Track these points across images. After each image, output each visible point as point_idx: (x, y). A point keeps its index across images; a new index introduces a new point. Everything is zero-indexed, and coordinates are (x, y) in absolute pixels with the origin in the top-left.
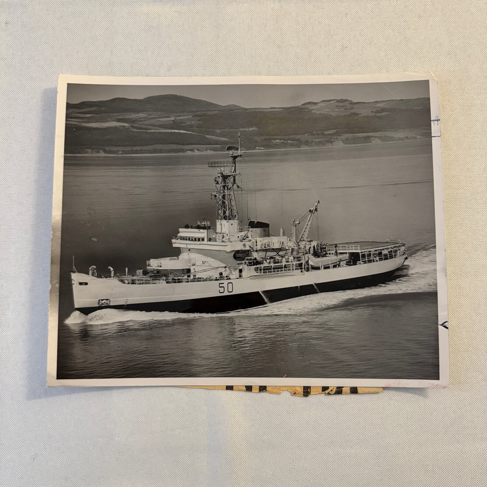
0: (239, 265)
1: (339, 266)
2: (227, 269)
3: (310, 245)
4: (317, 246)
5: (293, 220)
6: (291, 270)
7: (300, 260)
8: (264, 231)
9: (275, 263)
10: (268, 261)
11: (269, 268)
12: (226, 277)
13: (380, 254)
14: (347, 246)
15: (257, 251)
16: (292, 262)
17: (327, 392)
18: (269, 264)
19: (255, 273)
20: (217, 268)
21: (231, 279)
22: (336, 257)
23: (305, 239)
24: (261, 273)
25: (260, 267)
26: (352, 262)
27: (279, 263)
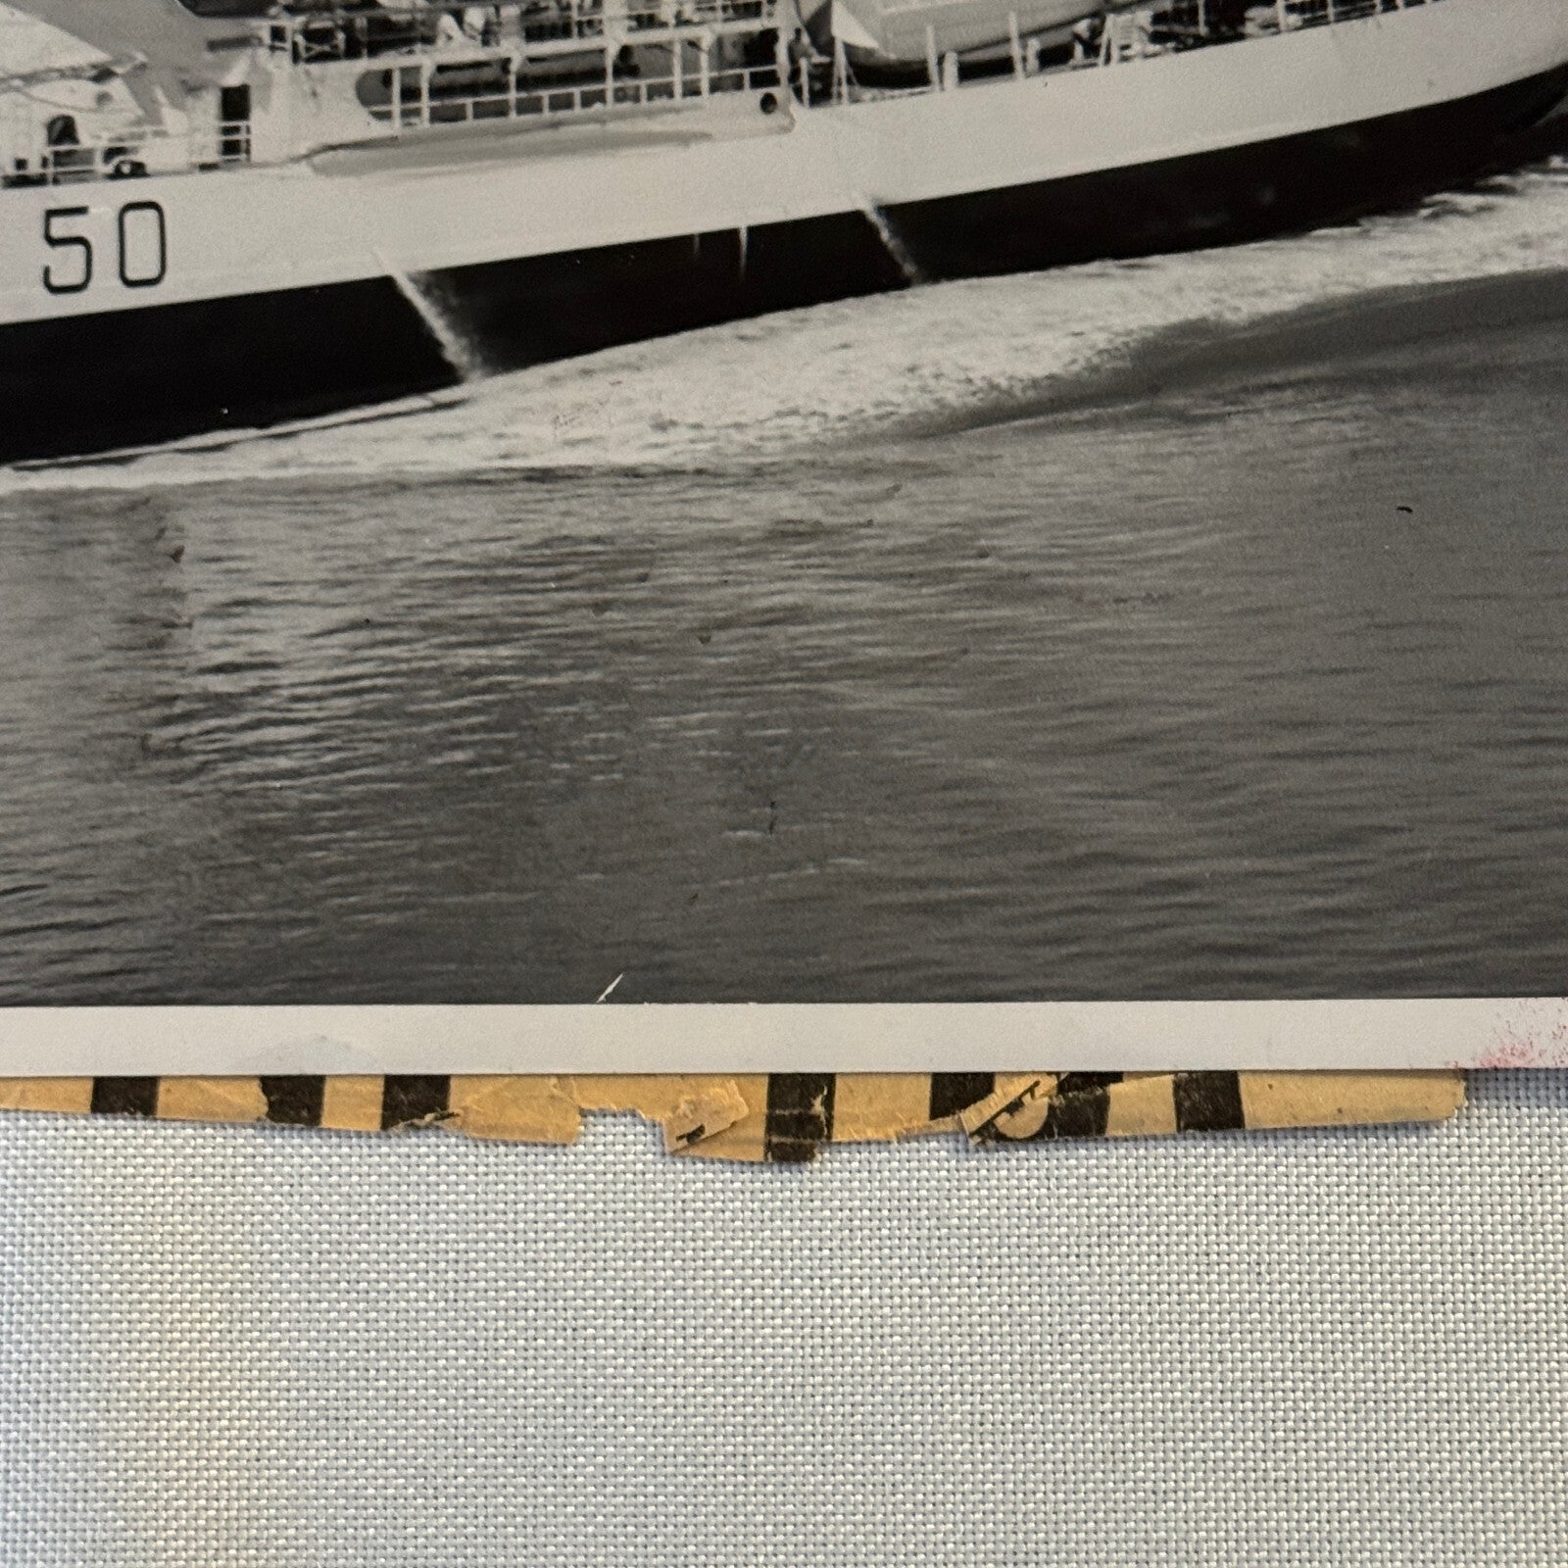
0: (223, 53)
1: (1091, 49)
2: (116, 87)
6: (678, 89)
7: (752, 10)
9: (534, 33)
10: (475, 17)
11: (487, 74)
12: (110, 153)
16: (688, 23)
17: (973, 1117)
18: (486, 43)
19: (360, 124)
20: (31, 78)
21: (149, 169)
24: (414, 120)
25: (405, 71)
26: (1202, 17)
27: (575, 30)
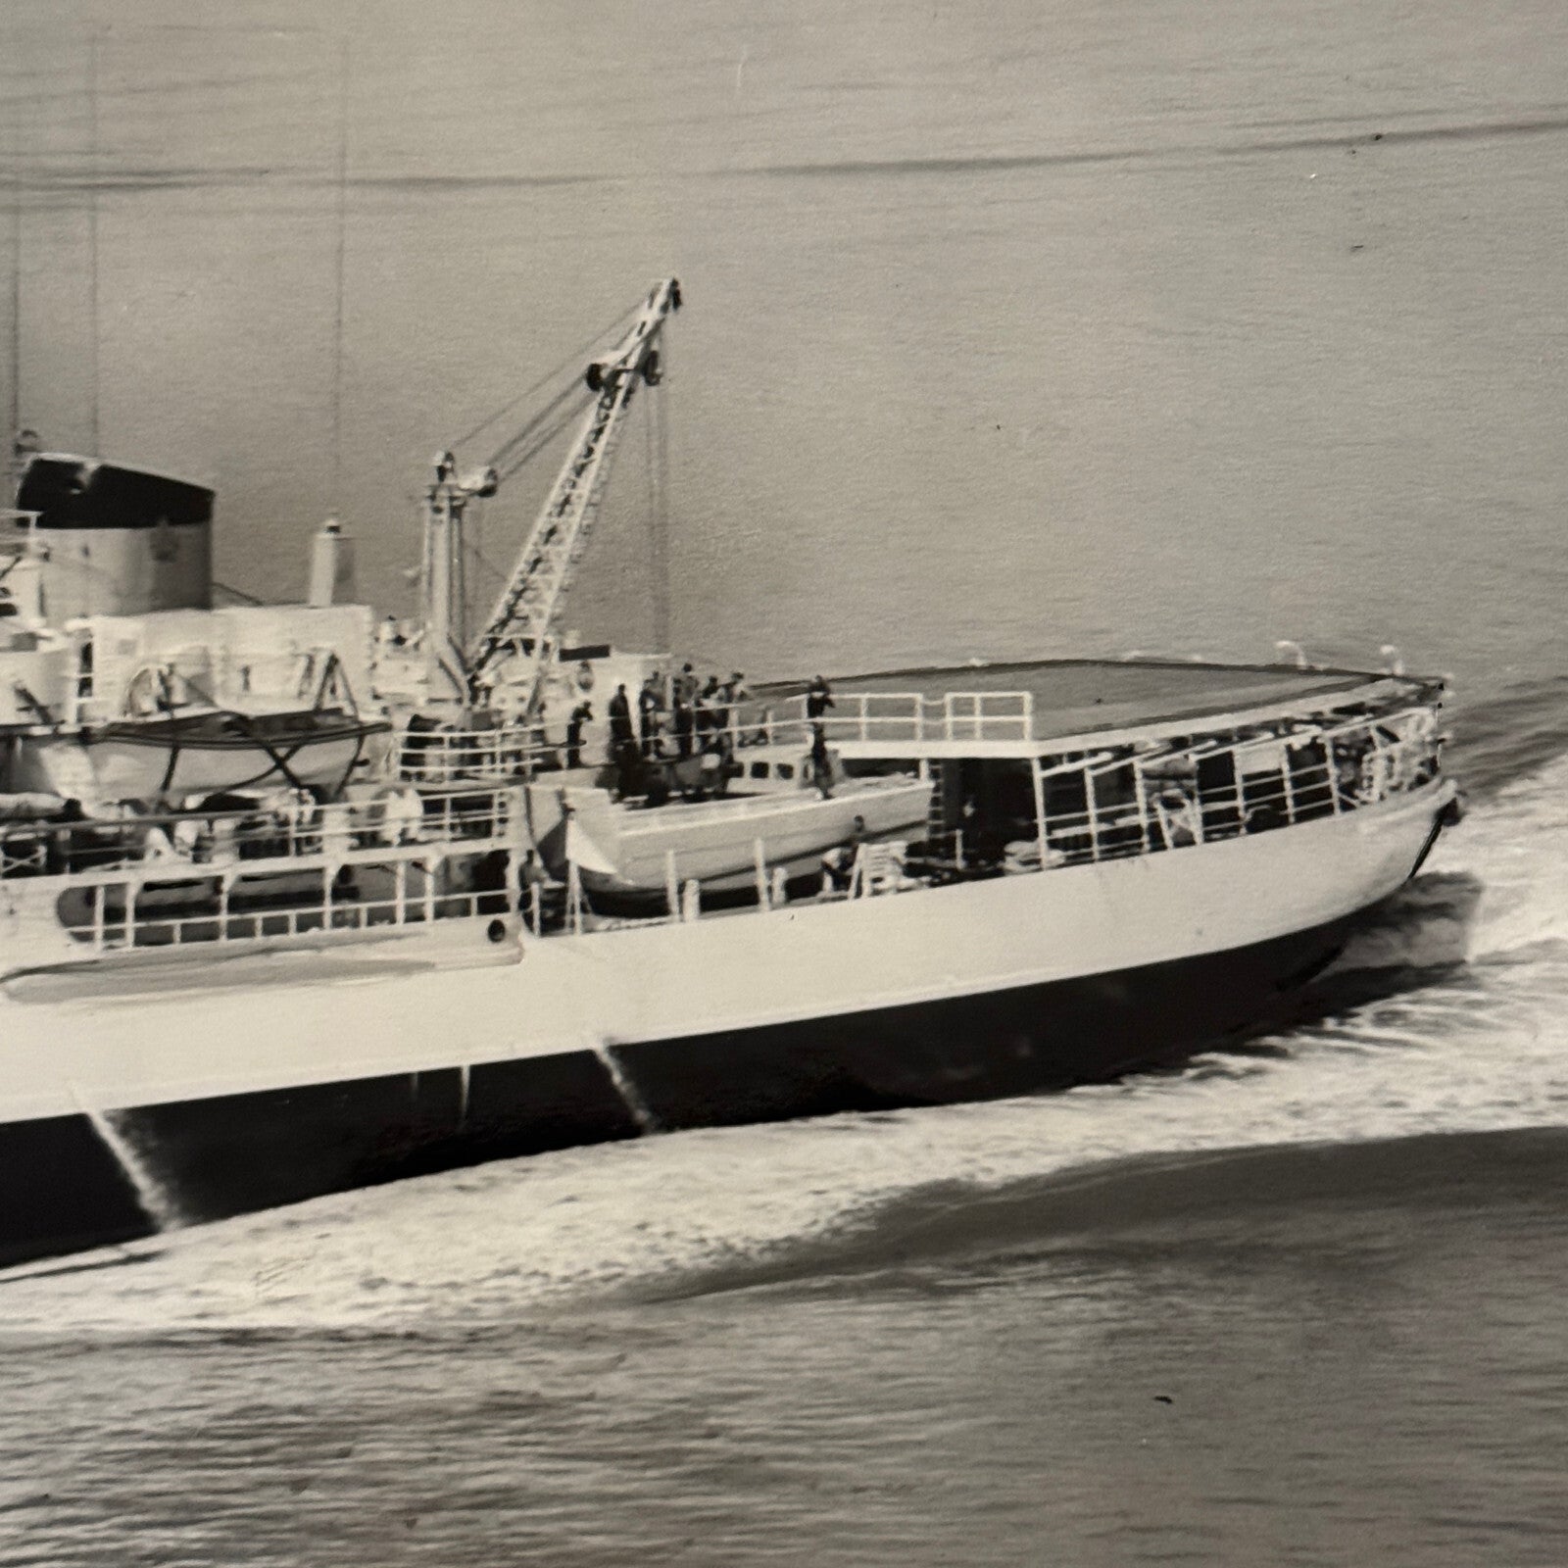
1: (842, 881)
3: (586, 686)
4: (645, 695)
5: (438, 459)
6: (400, 915)
7: (483, 830)
8: (163, 556)
9: (248, 851)
10: (187, 831)
11: (198, 894)
13: (1215, 774)
14: (919, 697)
15: (85, 738)
16: (413, 842)
18: (197, 860)
19: (61, 947)
22: (812, 802)
23: (539, 631)
24: (115, 942)
25: (111, 889)
26: (959, 850)
27: (293, 848)
